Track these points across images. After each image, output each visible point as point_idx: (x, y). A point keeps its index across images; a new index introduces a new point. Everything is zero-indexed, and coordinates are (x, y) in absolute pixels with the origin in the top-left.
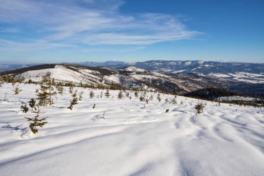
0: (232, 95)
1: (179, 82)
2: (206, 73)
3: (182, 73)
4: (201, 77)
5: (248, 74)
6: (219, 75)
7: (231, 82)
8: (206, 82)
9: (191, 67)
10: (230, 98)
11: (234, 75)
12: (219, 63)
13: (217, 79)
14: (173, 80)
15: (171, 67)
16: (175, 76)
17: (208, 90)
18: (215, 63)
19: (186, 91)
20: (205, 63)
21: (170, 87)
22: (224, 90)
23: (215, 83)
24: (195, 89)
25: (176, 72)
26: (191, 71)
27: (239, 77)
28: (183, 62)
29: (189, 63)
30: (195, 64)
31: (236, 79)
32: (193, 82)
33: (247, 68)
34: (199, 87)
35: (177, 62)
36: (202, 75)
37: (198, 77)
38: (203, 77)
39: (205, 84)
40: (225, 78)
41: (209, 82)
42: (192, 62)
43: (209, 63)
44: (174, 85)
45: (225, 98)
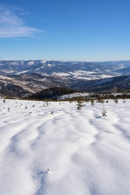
0: (72, 92)
1: (23, 84)
2: (49, 73)
3: (26, 73)
4: (45, 77)
5: (84, 72)
6: (61, 74)
7: (72, 80)
8: (50, 81)
9: (34, 67)
10: (71, 96)
11: (74, 74)
12: (60, 62)
13: (59, 78)
14: (16, 83)
15: (14, 67)
16: (19, 77)
17: (52, 89)
18: (57, 62)
19: (31, 93)
20: (47, 62)
21: (14, 90)
22: (66, 88)
23: (58, 82)
24: (40, 90)
25: (19, 73)
26: (34, 71)
27: (77, 75)
28: (26, 62)
29: (32, 63)
30: (38, 64)
31: (75, 77)
32: (38, 82)
33: (83, 66)
34: (44, 88)
35: (19, 62)
36: (46, 75)
37: (42, 77)
38: (47, 77)
39: (49, 83)
40: (67, 77)
41: (53, 81)
42: (35, 61)
43: (51, 62)
44: (19, 87)
45: (66, 96)
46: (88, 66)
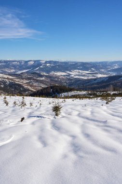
0: (71, 90)
1: (23, 82)
2: (48, 72)
3: (27, 72)
4: (44, 76)
5: (81, 71)
6: (59, 74)
7: (69, 79)
8: (48, 80)
9: (34, 66)
10: (70, 94)
11: (71, 73)
12: (58, 62)
13: (57, 77)
14: (18, 81)
15: (15, 67)
16: (19, 76)
17: (51, 88)
18: (55, 62)
19: (31, 91)
20: (46, 62)
21: (15, 88)
22: (65, 87)
23: (56, 81)
24: (40, 88)
25: (19, 72)
26: (34, 70)
27: (74, 74)
28: (26, 62)
29: (32, 63)
30: (38, 64)
31: (72, 76)
32: (37, 81)
33: (80, 66)
34: (43, 86)
35: (20, 62)
36: (45, 74)
37: (42, 76)
38: (46, 76)
39: (48, 82)
40: (64, 76)
41: (51, 80)
42: (35, 61)
43: (50, 62)
44: (20, 86)
45: (66, 94)
46: (84, 66)
